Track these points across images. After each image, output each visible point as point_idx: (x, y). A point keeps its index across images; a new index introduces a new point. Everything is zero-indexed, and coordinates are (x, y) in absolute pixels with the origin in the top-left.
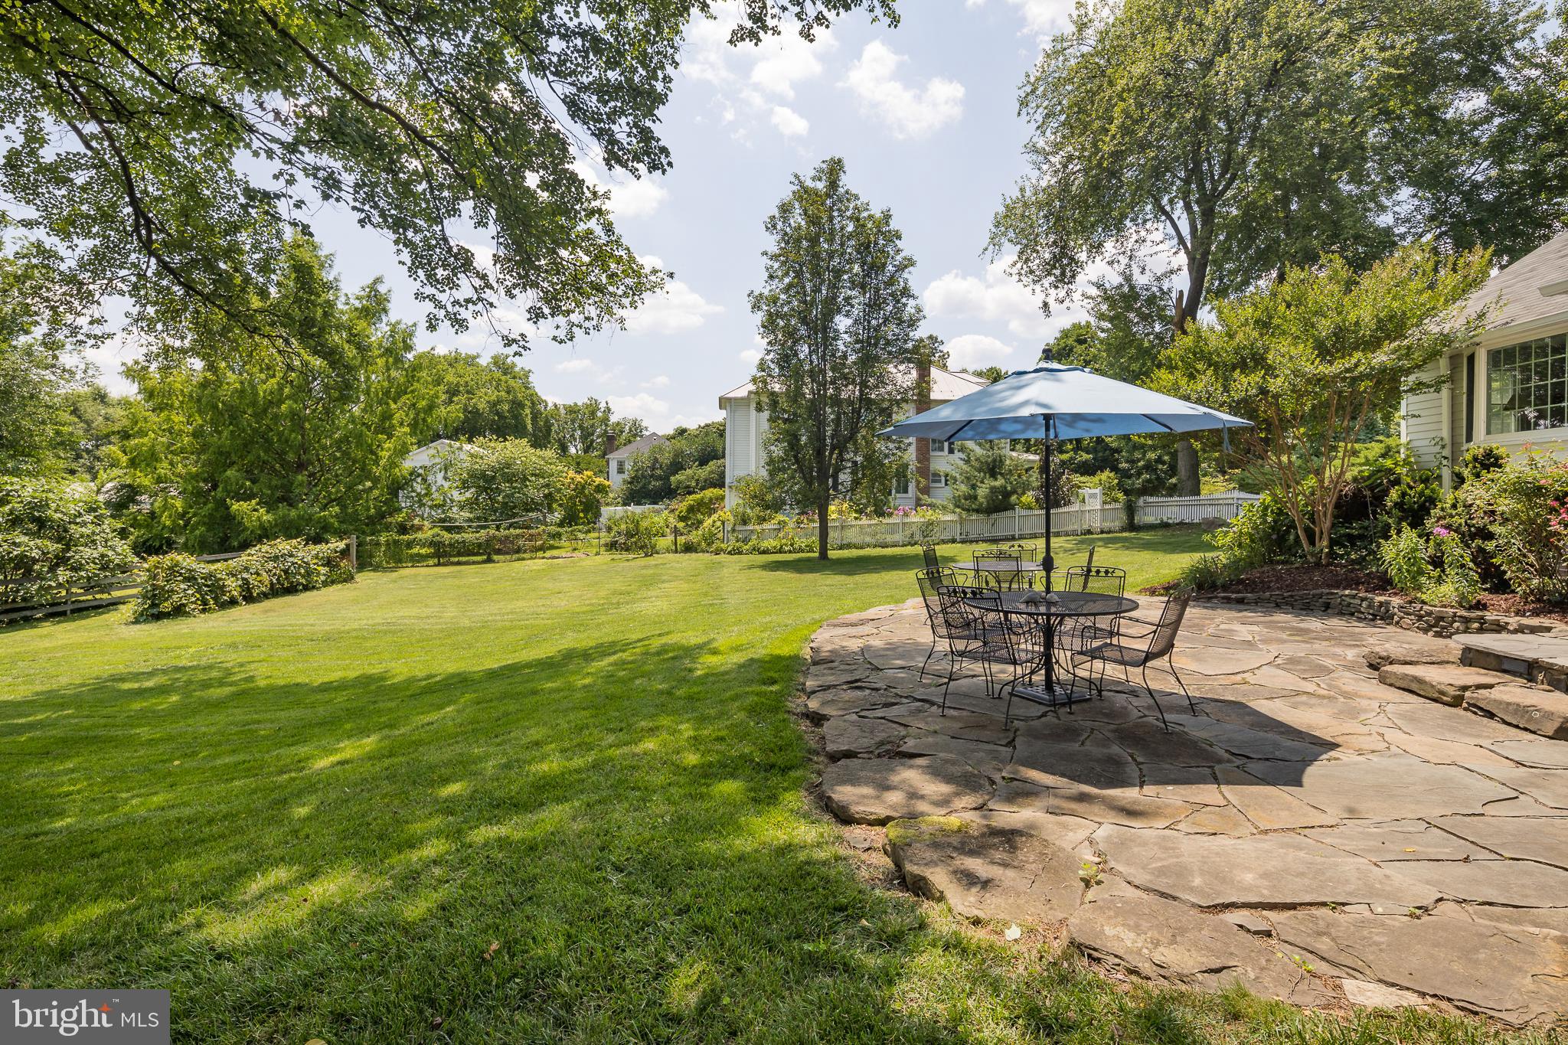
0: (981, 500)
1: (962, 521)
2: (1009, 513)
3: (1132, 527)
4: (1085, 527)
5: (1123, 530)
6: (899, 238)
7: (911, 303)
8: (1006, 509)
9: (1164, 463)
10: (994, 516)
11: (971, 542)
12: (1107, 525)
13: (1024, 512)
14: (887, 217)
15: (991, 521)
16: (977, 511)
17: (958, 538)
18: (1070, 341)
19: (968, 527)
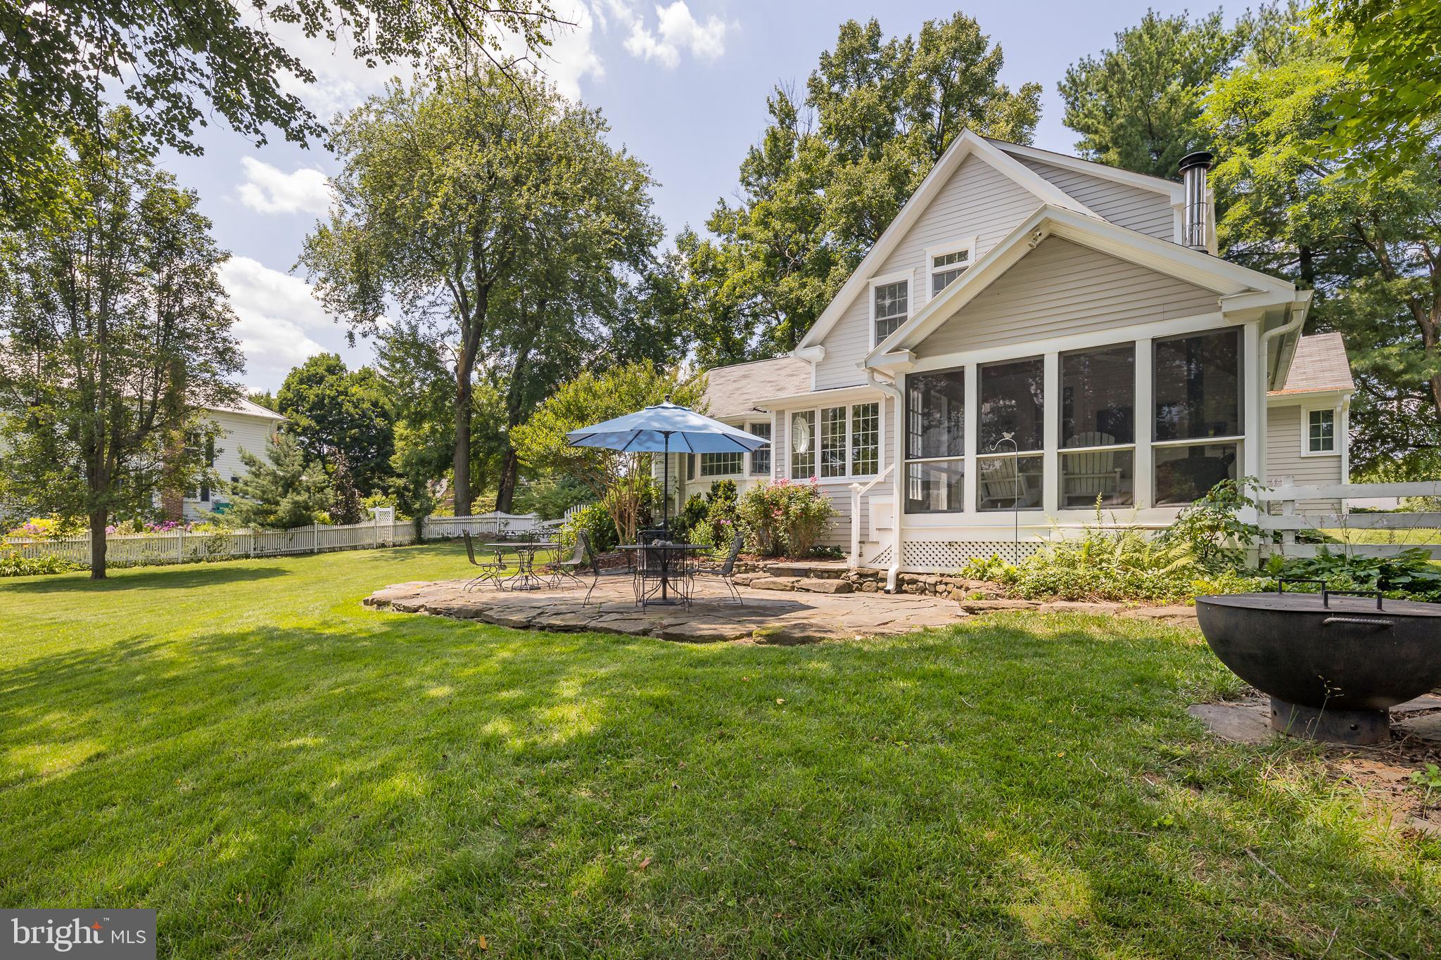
0: (280, 513)
1: (256, 536)
2: (308, 528)
3: (419, 540)
4: (380, 541)
5: (412, 543)
6: (209, 226)
7: (220, 300)
8: (305, 524)
9: (409, 490)
10: (292, 531)
11: (268, 557)
12: (399, 539)
13: (322, 527)
14: (193, 198)
15: (289, 536)
16: (273, 525)
17: (252, 553)
18: (321, 370)
19: (262, 542)
